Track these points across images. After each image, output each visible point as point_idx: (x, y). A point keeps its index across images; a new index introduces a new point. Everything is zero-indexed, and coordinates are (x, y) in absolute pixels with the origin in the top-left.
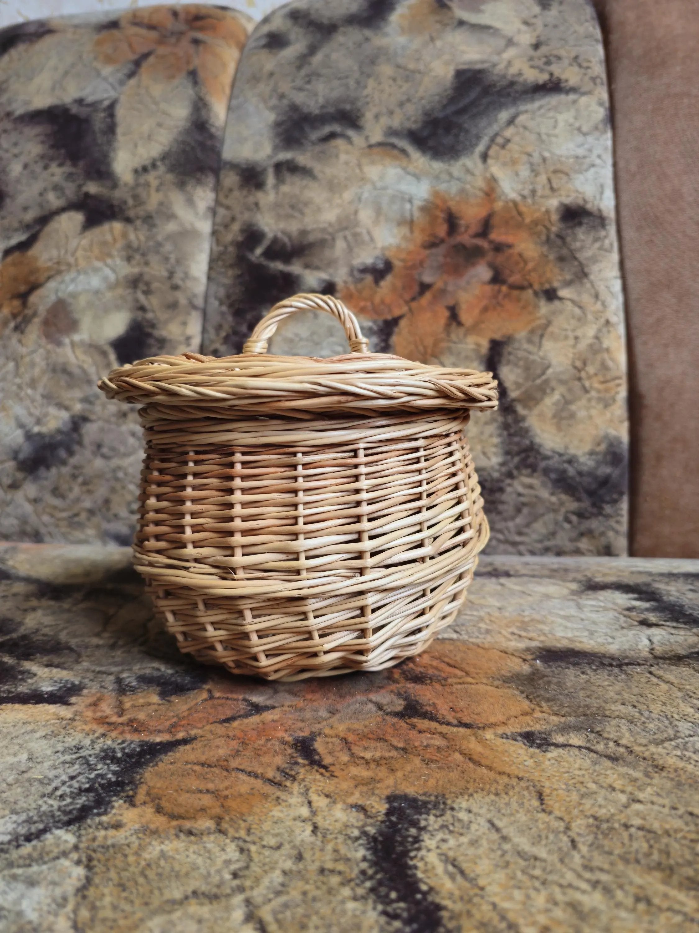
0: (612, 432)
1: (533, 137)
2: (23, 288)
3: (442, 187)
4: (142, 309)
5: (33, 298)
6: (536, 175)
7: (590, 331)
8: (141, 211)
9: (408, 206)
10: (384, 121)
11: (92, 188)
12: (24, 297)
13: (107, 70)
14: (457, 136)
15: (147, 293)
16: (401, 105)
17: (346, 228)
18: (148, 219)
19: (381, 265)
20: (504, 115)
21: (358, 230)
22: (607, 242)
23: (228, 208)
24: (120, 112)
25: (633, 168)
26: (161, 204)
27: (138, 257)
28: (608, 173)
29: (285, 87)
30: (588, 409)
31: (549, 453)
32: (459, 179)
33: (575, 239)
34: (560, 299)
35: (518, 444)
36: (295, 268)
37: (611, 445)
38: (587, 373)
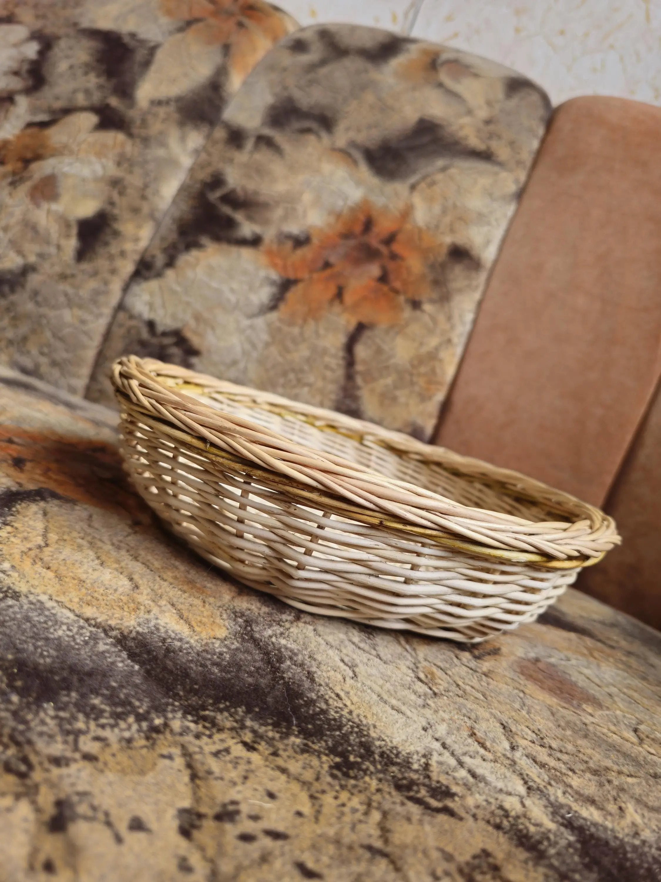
0: (420, 421)
1: (454, 187)
2: (29, 155)
3: (372, 198)
4: (112, 204)
5: (34, 166)
6: (444, 216)
7: (433, 342)
8: (143, 132)
9: (341, 202)
10: (352, 135)
11: (114, 102)
12: (27, 162)
13: (164, 21)
14: (399, 165)
15: (121, 193)
16: (370, 127)
17: (289, 202)
18: (146, 141)
19: (302, 237)
20: (440, 163)
21: (298, 206)
22: (474, 283)
23: (209, 154)
24: (160, 55)
25: (518, 237)
26: (161, 133)
27: (126, 165)
28: (498, 234)
29: (291, 81)
30: (408, 397)
33: (452, 272)
34: (423, 311)
36: (239, 216)
37: (415, 430)
38: (419, 371)
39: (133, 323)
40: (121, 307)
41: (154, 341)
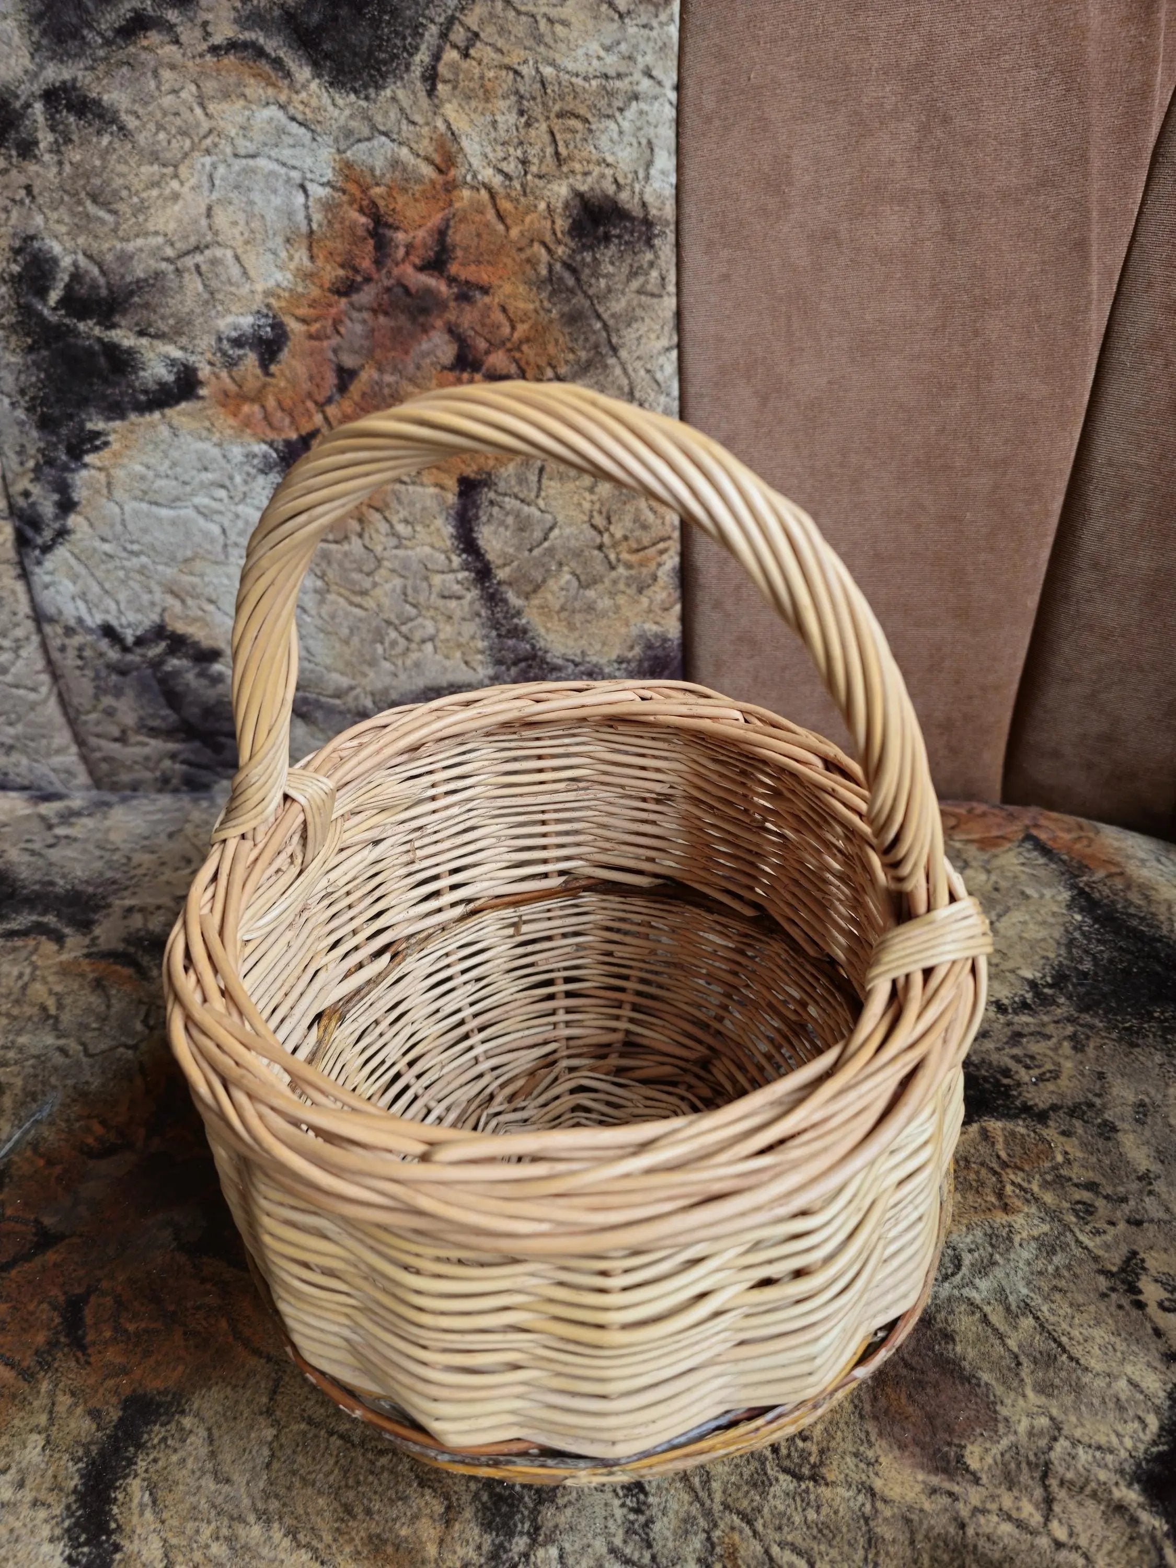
0: (651, 628)
1: (520, 28)
3: (358, 153)
6: (528, 125)
9: (300, 199)
14: (376, 23)
17: (197, 249)
19: (266, 330)
21: (218, 252)
22: (654, 274)
25: (709, 103)
30: (612, 595)
31: (560, 662)
32: (386, 134)
33: (596, 275)
35: (514, 650)
36: (124, 337)
37: (649, 646)
38: (612, 536)
39: (77, 640)
40: (39, 617)
41: (133, 658)
